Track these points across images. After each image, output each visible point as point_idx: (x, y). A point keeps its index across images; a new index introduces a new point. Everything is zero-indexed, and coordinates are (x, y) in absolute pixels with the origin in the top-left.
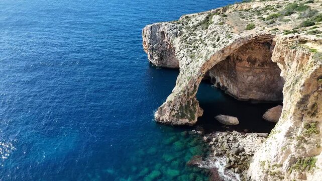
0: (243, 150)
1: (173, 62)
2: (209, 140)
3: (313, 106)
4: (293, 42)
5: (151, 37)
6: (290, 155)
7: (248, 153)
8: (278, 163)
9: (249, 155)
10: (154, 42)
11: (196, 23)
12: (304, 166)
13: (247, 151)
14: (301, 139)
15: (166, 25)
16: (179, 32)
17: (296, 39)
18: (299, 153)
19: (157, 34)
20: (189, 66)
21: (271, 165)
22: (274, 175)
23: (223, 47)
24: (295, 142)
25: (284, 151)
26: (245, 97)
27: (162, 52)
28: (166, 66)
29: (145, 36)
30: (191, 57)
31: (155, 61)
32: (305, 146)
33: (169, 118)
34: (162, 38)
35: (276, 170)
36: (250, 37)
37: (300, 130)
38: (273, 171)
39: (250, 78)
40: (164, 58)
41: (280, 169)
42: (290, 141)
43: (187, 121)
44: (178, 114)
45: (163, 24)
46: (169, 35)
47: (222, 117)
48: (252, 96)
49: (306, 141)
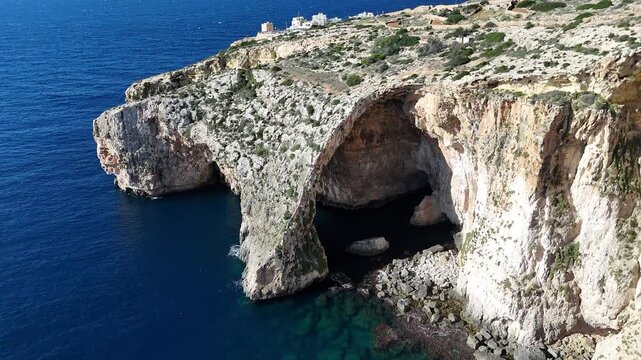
0: (433, 284)
1: (187, 178)
2: (373, 292)
3: (556, 170)
4: (477, 88)
5: (125, 134)
6: (545, 253)
7: (444, 285)
8: (528, 272)
9: (446, 287)
10: (134, 144)
11: (223, 90)
12: (566, 261)
13: (440, 282)
14: (553, 224)
15: (159, 103)
16: (194, 113)
17: (484, 82)
18: (554, 245)
19: (139, 125)
20: (264, 171)
21: (520, 280)
22: (528, 294)
23: (340, 121)
24: (545, 231)
25: (534, 251)
26: (363, 201)
27: (159, 160)
28: (173, 189)
29: (108, 136)
30: (261, 154)
31: (146, 183)
32: (559, 230)
33: (283, 283)
34: (152, 132)
35: (529, 284)
36: (375, 96)
37: (546, 210)
38: (526, 288)
39: (368, 166)
40: (166, 173)
41: (533, 280)
42: (538, 232)
43: (316, 274)
44: (296, 267)
45: (150, 103)
46: (172, 123)
47: (362, 245)
48: (373, 197)
49: (559, 224)
